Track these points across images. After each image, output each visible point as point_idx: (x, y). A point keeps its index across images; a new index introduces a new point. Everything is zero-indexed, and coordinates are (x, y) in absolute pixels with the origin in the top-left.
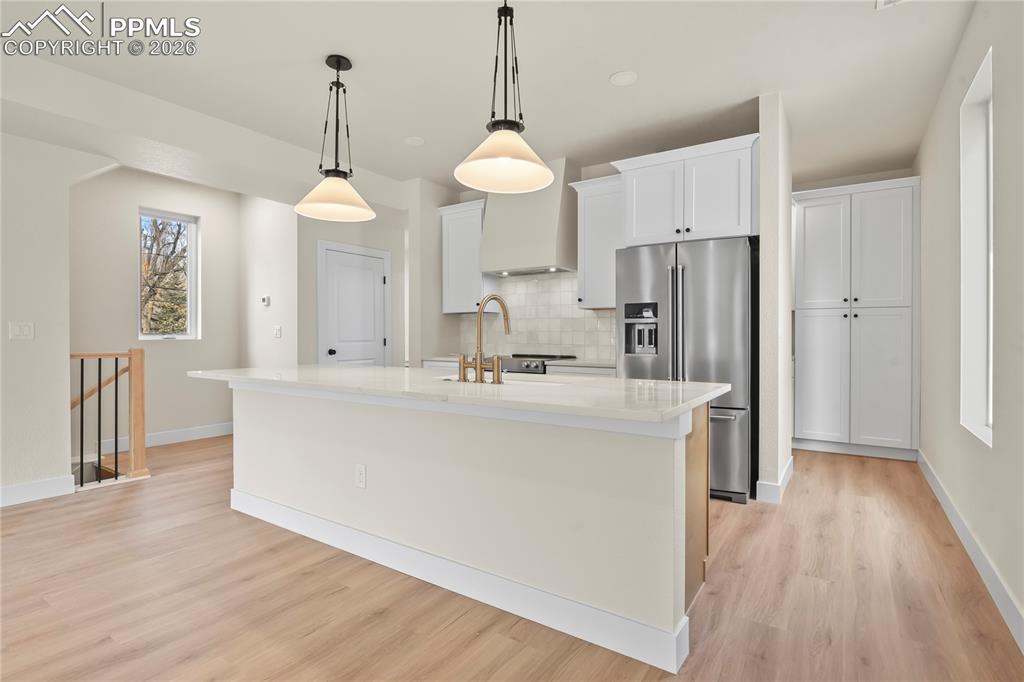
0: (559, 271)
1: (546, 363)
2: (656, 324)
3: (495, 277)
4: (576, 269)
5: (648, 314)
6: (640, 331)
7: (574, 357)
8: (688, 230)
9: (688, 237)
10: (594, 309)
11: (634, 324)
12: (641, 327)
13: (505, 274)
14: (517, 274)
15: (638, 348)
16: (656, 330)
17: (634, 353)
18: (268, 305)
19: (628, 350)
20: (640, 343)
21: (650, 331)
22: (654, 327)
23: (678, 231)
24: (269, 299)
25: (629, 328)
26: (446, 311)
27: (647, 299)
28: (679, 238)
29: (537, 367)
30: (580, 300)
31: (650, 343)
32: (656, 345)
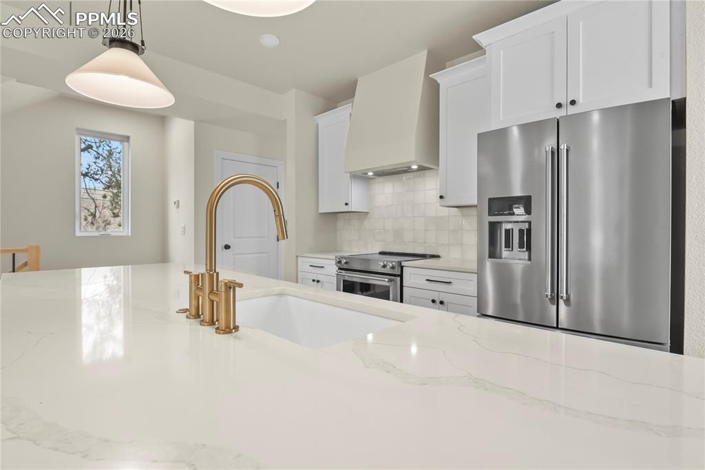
0: (422, 169)
1: (403, 264)
2: (530, 223)
3: (361, 177)
4: (438, 166)
5: (519, 211)
6: (507, 231)
7: (438, 257)
8: (573, 103)
9: (572, 110)
10: (457, 207)
11: (500, 223)
12: (509, 226)
13: (370, 174)
14: (382, 174)
15: (505, 253)
16: (529, 231)
17: (501, 258)
18: (178, 207)
19: (492, 255)
20: (507, 245)
21: (521, 231)
22: (527, 225)
23: (559, 106)
24: (178, 201)
25: (494, 227)
26: (322, 210)
27: (517, 192)
28: (560, 113)
29: (393, 268)
30: (441, 197)
31: (521, 246)
32: (529, 248)
